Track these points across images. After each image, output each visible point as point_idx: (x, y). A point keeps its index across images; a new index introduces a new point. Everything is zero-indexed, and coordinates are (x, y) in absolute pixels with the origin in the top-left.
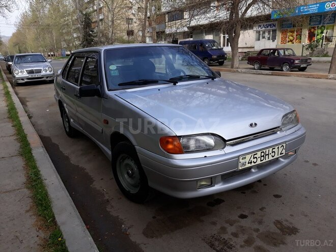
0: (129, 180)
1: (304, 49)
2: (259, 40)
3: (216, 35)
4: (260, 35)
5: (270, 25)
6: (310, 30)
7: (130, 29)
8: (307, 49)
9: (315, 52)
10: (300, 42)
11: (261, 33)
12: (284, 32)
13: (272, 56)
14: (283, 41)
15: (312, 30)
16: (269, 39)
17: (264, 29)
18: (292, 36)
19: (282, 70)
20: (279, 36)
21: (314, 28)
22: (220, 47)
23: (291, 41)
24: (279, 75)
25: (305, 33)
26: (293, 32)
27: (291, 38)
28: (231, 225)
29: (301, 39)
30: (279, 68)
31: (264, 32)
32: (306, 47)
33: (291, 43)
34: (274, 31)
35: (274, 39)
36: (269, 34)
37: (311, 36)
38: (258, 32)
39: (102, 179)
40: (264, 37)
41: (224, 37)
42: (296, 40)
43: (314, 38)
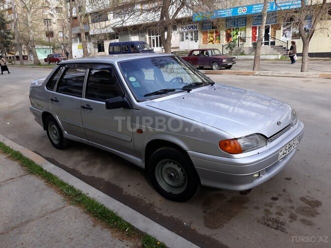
0: (170, 183)
1: (224, 49)
2: (183, 40)
3: (142, 36)
4: (183, 35)
5: (192, 27)
6: (226, 31)
7: (50, 30)
8: (227, 48)
9: (233, 51)
10: (219, 42)
11: (185, 34)
12: (205, 33)
13: (202, 56)
14: (205, 42)
15: (229, 32)
16: (192, 39)
17: (186, 30)
18: (212, 37)
19: (212, 69)
20: (201, 36)
21: (230, 29)
22: (150, 49)
23: (212, 41)
24: (212, 74)
25: (223, 34)
26: (212, 33)
27: (211, 39)
28: (271, 207)
29: (220, 40)
30: (210, 67)
31: (187, 34)
32: (226, 47)
33: (211, 43)
34: (196, 33)
35: (196, 40)
36: (192, 35)
37: (228, 36)
38: (182, 33)
39: (129, 186)
40: (187, 38)
41: (150, 38)
42: (216, 40)
43: (230, 39)
